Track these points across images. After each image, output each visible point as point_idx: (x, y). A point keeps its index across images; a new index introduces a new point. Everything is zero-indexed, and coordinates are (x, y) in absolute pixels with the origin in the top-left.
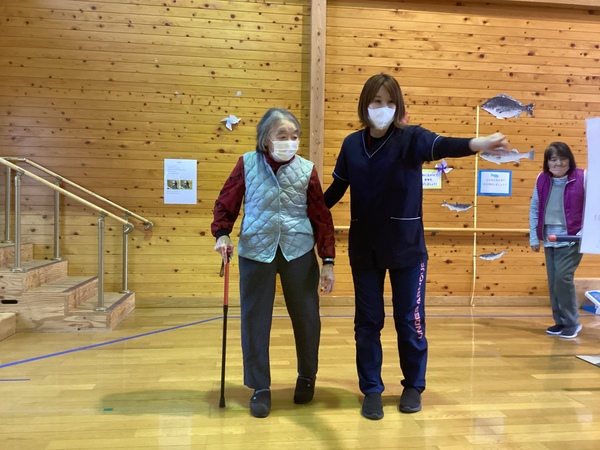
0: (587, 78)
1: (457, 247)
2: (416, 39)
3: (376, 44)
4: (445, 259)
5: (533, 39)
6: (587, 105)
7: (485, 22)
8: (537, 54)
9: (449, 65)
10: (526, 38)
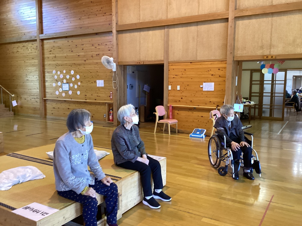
0: (97, 55)
1: (70, 105)
2: (59, 48)
3: (51, 51)
4: (67, 108)
5: (83, 45)
6: (97, 63)
7: (72, 41)
8: (84, 49)
9: (65, 55)
10: (82, 45)
